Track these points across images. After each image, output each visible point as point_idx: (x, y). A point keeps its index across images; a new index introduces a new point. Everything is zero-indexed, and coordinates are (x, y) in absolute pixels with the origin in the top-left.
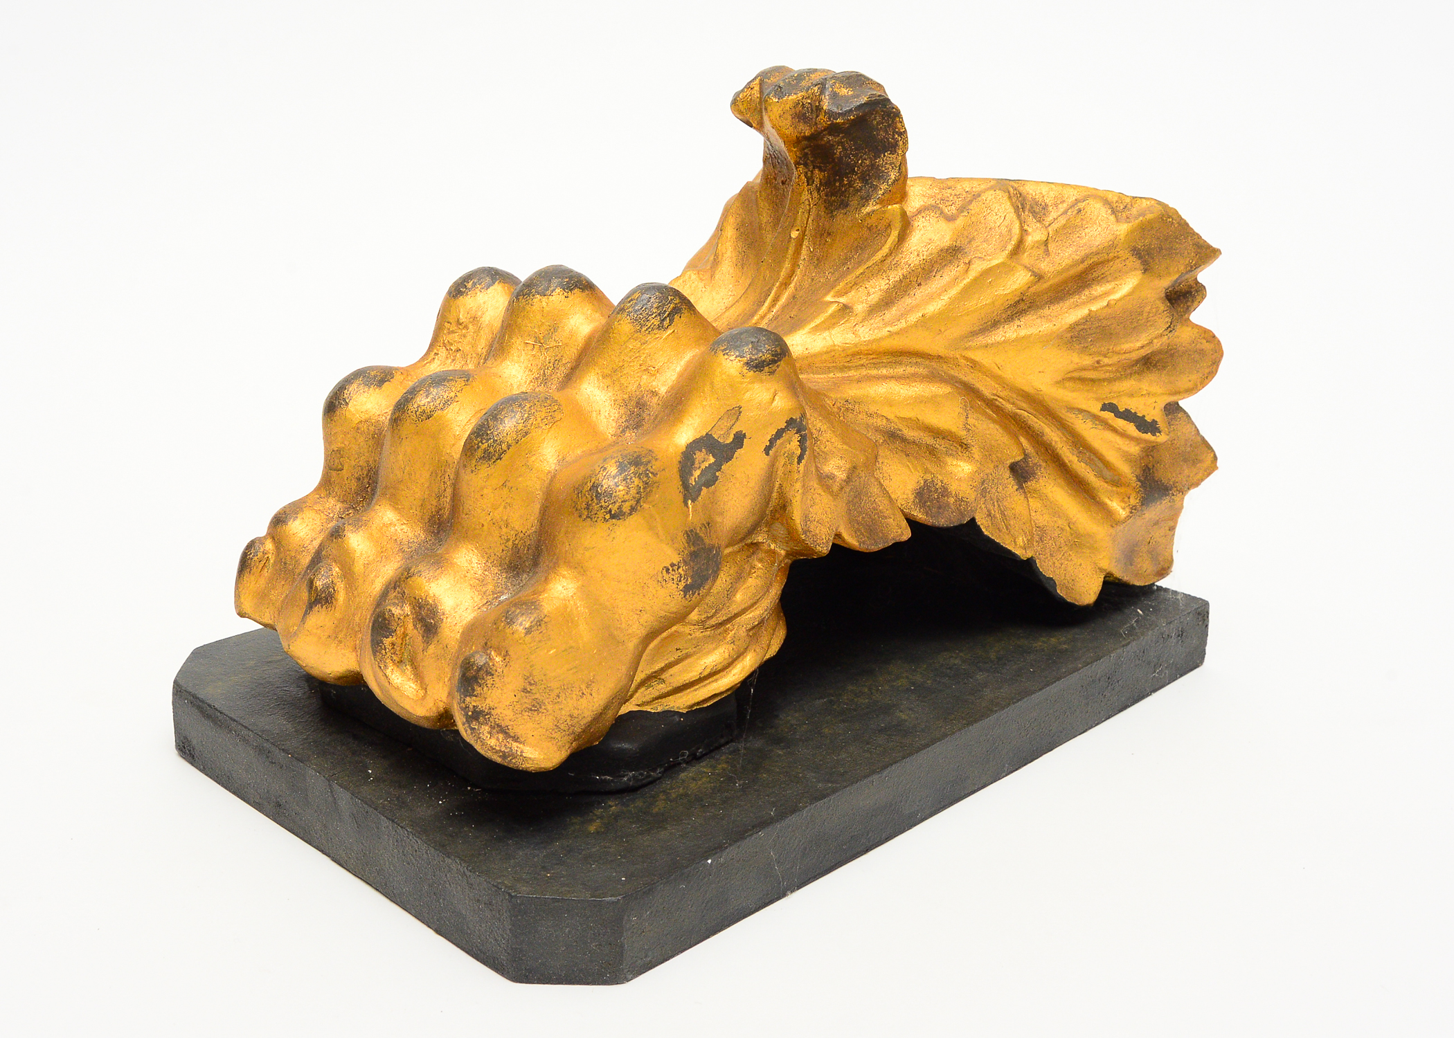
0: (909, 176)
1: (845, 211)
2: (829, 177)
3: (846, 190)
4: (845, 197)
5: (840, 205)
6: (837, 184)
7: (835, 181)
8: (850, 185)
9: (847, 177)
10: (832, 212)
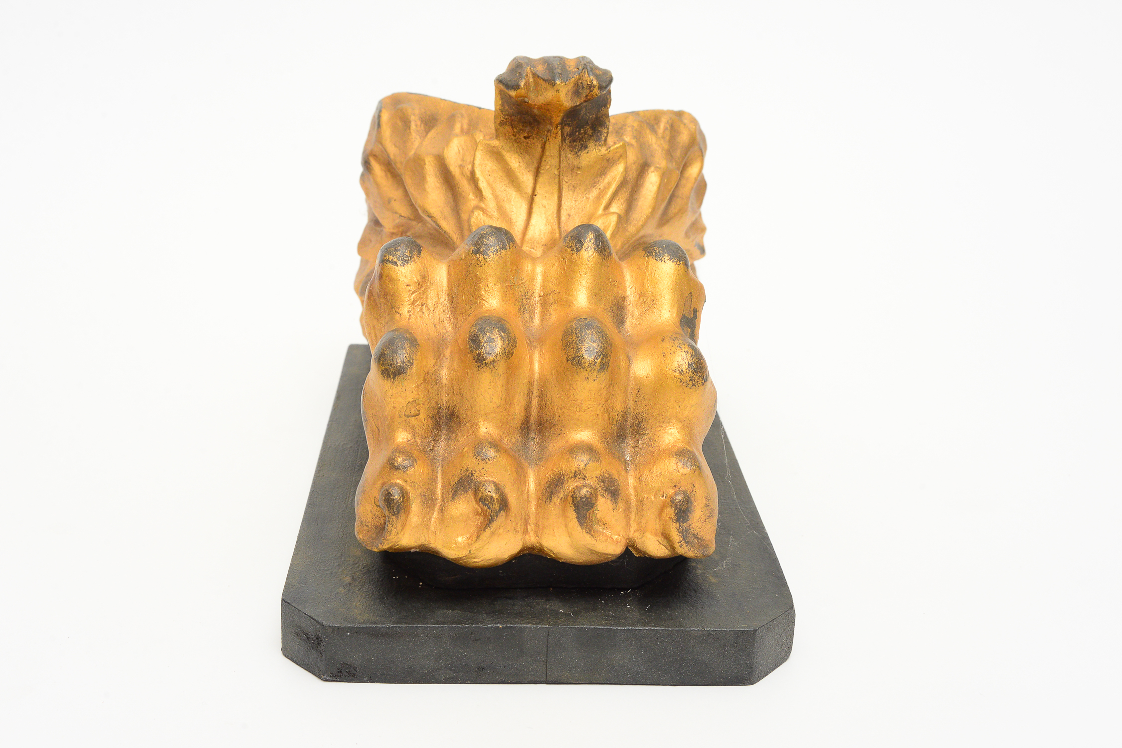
0: (610, 115)
1: (586, 151)
2: (573, 129)
3: (582, 137)
4: (583, 141)
5: (581, 148)
6: (577, 133)
7: (576, 132)
8: (585, 133)
9: (583, 128)
10: (576, 153)
